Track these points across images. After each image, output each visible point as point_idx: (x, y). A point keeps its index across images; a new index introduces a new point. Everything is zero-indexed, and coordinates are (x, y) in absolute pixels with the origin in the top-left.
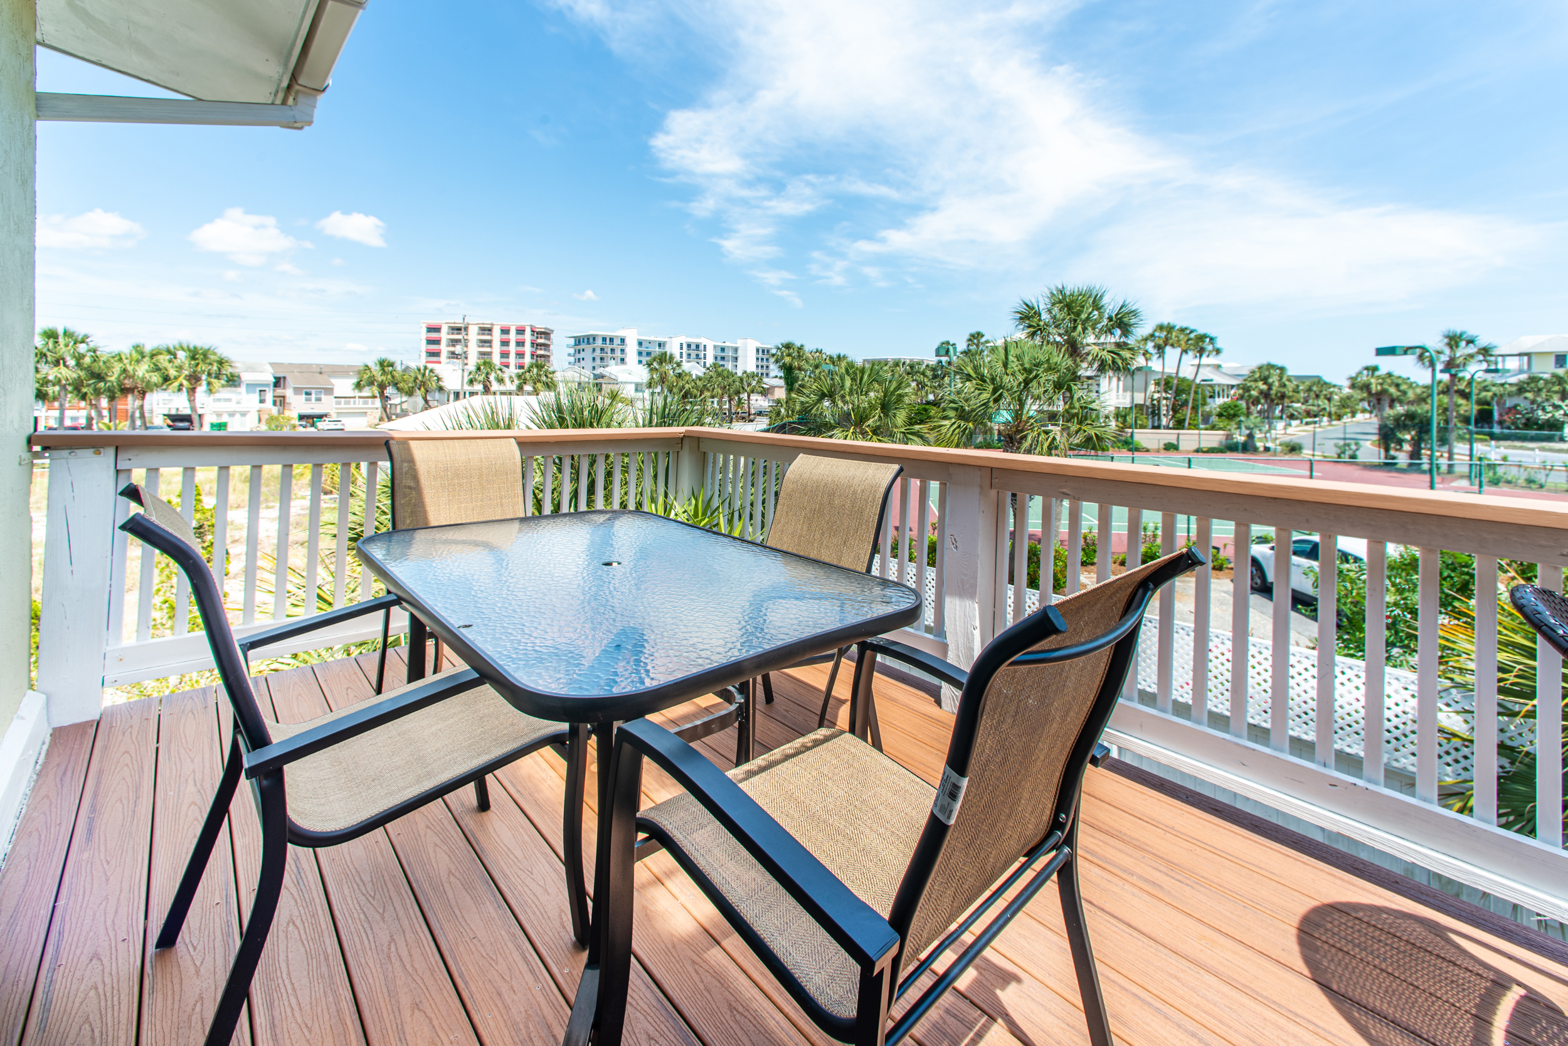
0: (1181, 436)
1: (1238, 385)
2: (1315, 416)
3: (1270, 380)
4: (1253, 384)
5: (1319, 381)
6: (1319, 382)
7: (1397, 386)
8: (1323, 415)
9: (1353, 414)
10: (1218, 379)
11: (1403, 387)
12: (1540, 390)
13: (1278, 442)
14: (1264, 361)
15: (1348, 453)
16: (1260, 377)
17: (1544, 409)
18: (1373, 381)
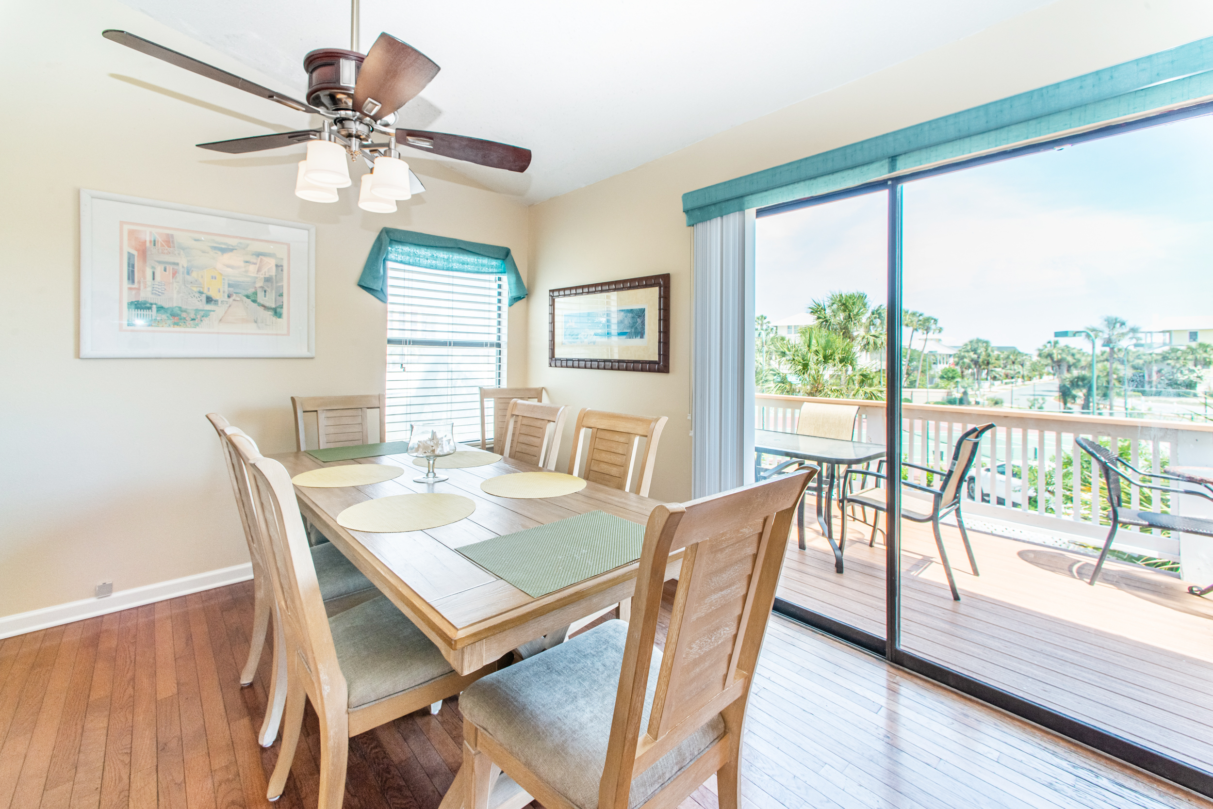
0: (913, 393)
1: (955, 355)
2: (1012, 378)
3: (979, 351)
4: (966, 354)
5: (1016, 352)
6: (1014, 352)
7: (1073, 355)
8: (1018, 377)
9: (1041, 376)
10: (941, 350)
11: (1077, 356)
12: (1178, 358)
13: (985, 398)
14: (974, 337)
15: (1037, 405)
16: (971, 348)
17: (1181, 372)
18: (1055, 351)
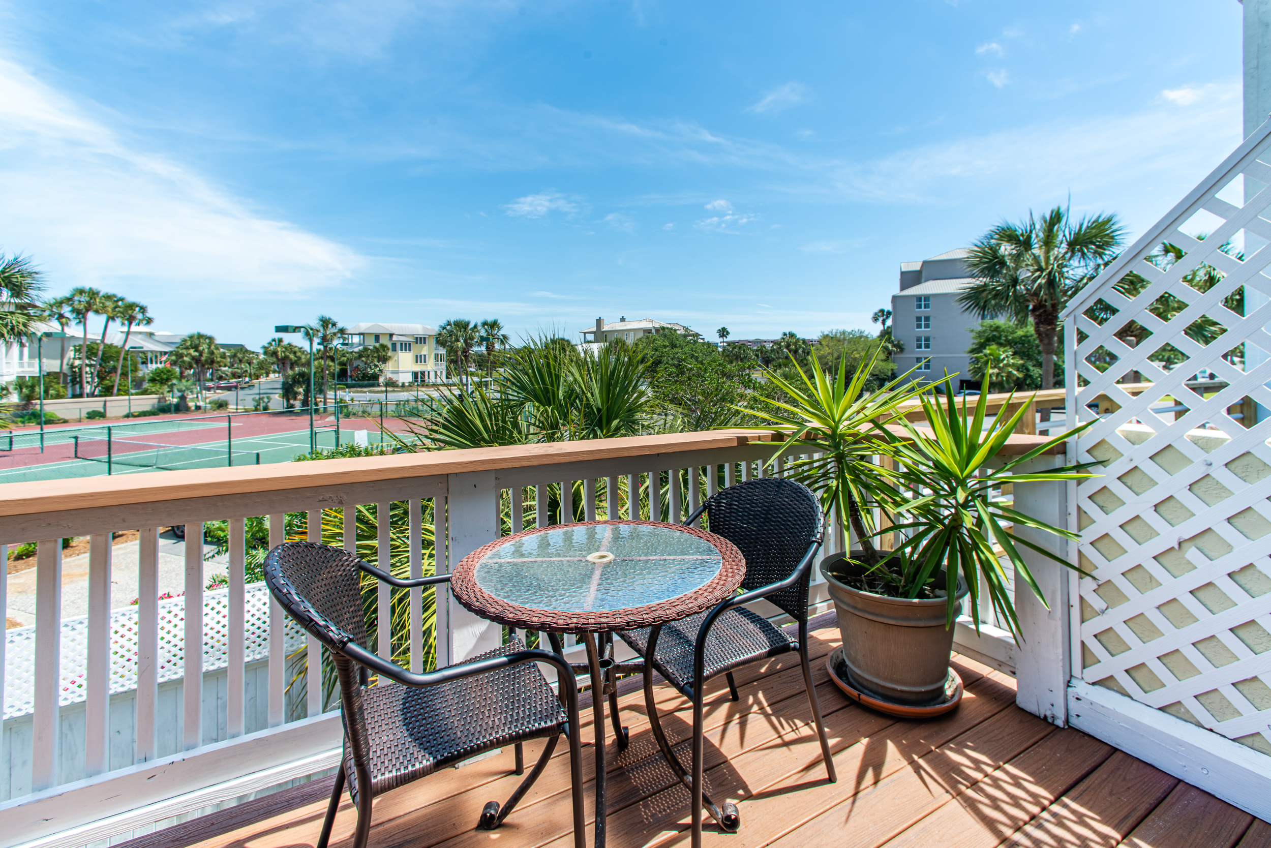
0: (108, 404)
1: (171, 352)
2: (239, 377)
3: (201, 348)
4: (185, 352)
5: (241, 348)
6: (241, 350)
7: (295, 353)
8: (246, 376)
9: (267, 375)
10: (149, 346)
11: (299, 354)
12: (369, 356)
13: (208, 401)
14: (194, 331)
15: (262, 405)
16: (191, 345)
17: (370, 368)
18: (279, 349)
